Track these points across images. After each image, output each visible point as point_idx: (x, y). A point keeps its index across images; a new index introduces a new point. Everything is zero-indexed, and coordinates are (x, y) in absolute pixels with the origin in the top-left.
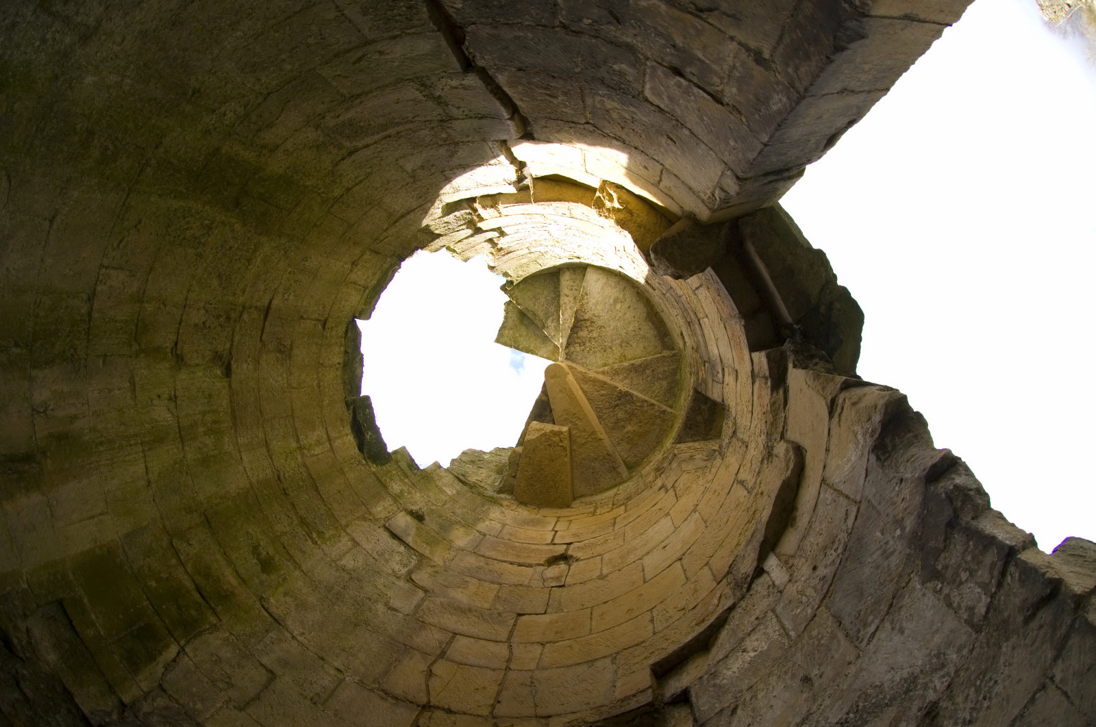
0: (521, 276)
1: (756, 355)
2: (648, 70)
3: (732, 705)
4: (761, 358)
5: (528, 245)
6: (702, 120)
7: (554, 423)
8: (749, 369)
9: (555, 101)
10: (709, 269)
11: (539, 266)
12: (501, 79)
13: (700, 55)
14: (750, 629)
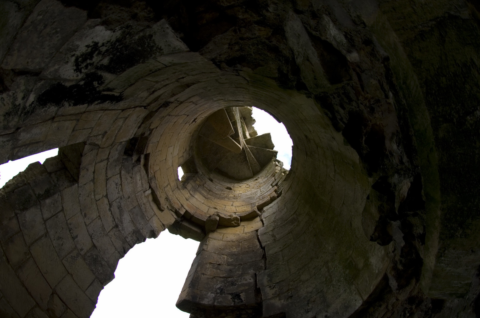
2: (225, 262)
6: (213, 257)
13: (214, 271)
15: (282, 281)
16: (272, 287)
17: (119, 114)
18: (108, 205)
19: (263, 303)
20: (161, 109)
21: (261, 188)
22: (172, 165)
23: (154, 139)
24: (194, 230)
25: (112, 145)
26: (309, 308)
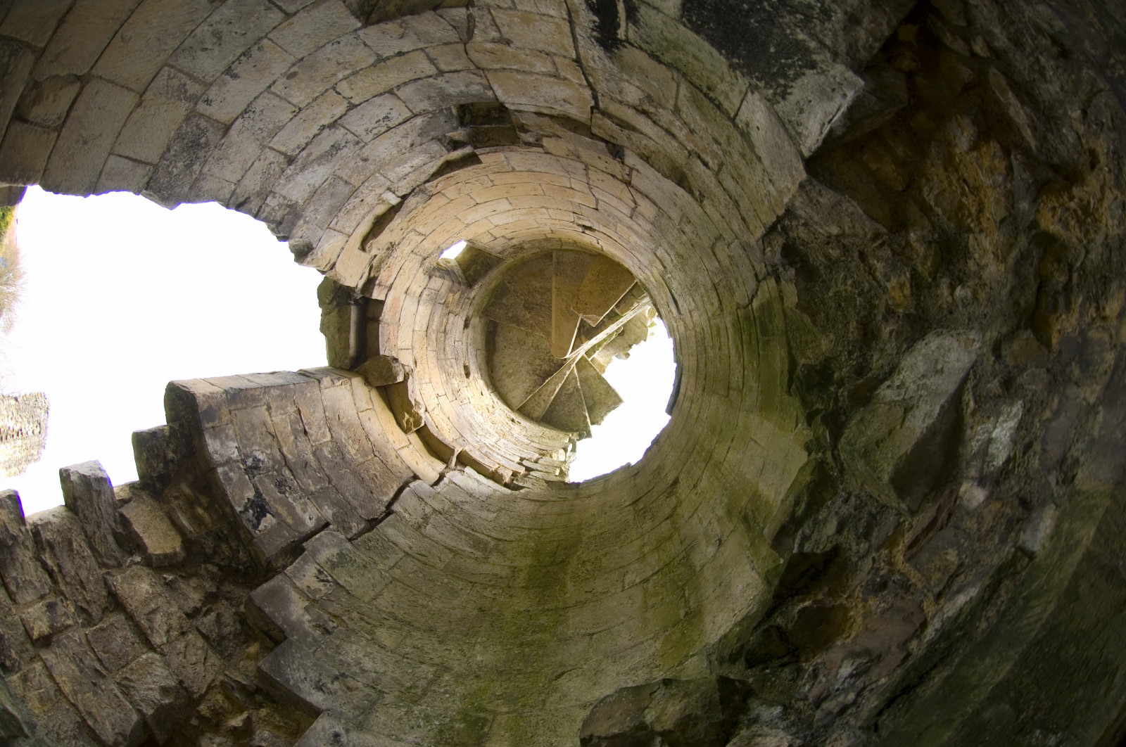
1: (381, 298)
2: (317, 443)
3: (414, 147)
4: (377, 295)
8: (392, 292)
15: (347, 590)
16: (322, 577)
17: (565, 57)
18: (332, 120)
19: (280, 577)
20: (602, 145)
21: (502, 440)
22: (468, 225)
23: (517, 158)
24: (348, 340)
25: (479, 69)
26: (329, 685)
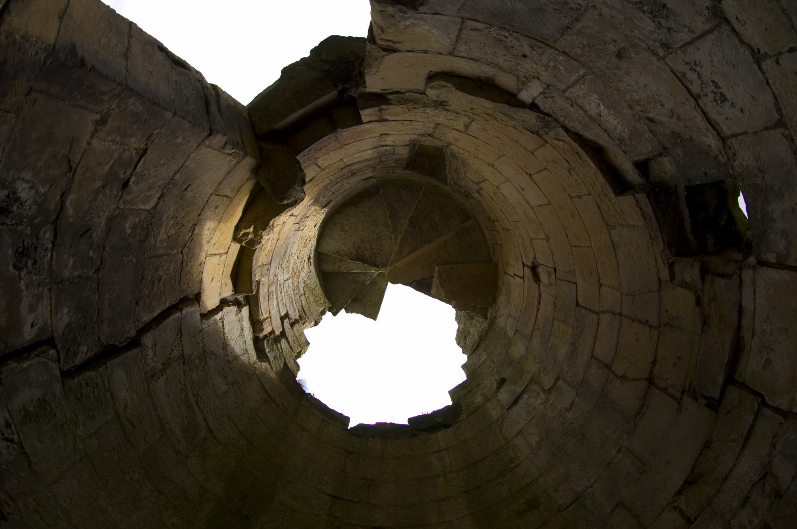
0: (324, 301)
1: (364, 119)
2: (128, 207)
3: (646, 122)
4: (366, 114)
5: (297, 296)
6: (164, 164)
7: (433, 277)
8: (376, 125)
9: (164, 277)
10: (298, 158)
11: (317, 287)
12: (146, 318)
13: (107, 167)
14: (581, 111)
